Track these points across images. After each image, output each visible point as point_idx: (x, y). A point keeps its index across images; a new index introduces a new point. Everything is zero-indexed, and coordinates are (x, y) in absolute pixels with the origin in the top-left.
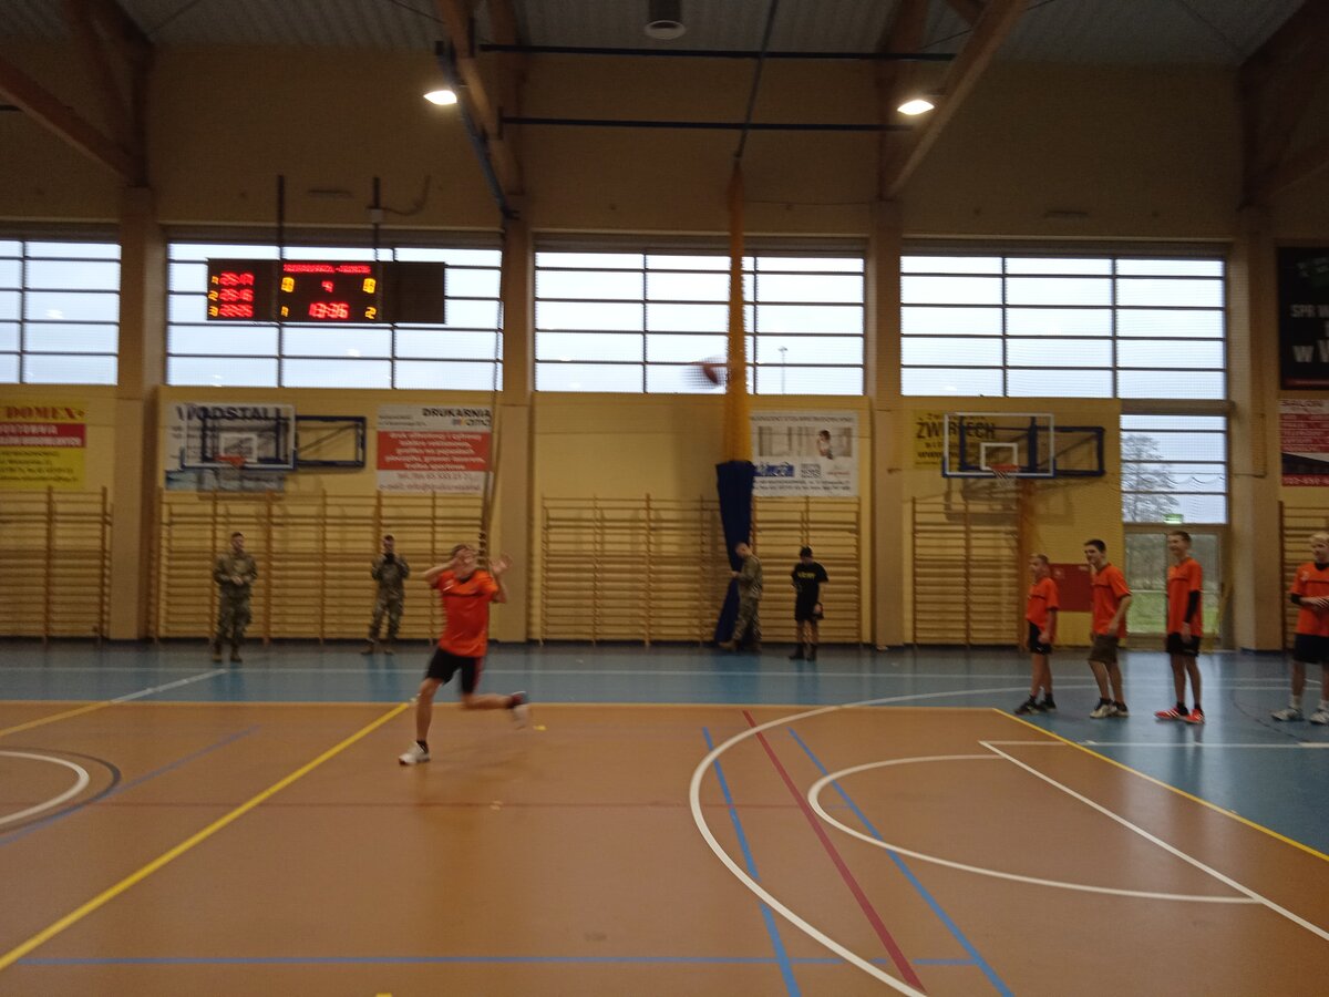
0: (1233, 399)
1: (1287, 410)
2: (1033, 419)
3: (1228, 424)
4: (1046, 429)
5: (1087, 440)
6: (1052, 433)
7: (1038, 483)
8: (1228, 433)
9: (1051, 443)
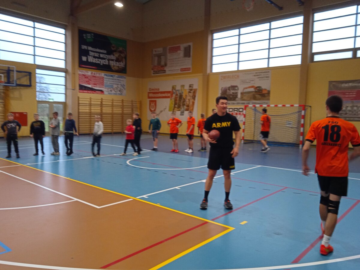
0: (67, 68)
1: (80, 73)
2: (9, 67)
3: (66, 75)
4: (13, 71)
5: (26, 76)
6: (15, 72)
7: (11, 87)
8: (65, 77)
9: (15, 75)
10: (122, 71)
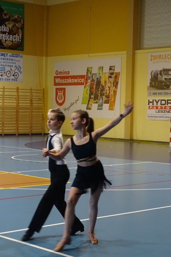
10: (18, 47)
